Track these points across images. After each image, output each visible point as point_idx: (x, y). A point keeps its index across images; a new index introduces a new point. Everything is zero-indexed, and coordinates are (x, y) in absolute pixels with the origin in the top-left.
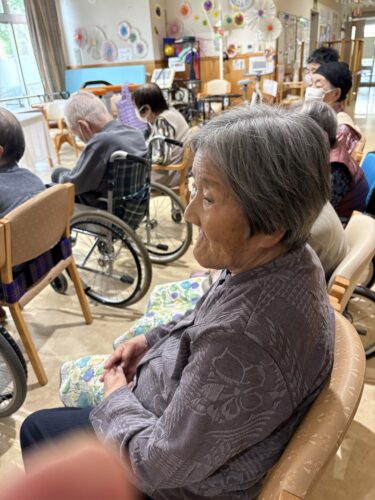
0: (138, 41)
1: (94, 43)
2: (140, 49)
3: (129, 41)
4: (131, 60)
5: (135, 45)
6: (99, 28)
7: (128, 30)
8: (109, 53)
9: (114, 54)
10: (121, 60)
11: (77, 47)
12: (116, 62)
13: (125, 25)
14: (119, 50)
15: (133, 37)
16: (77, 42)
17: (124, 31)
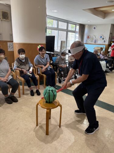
0: (104, 40)
1: (92, 39)
2: (105, 41)
3: (102, 39)
4: (101, 44)
5: (103, 40)
6: (94, 35)
7: (102, 37)
8: (95, 42)
9: (97, 42)
10: (98, 43)
11: (87, 39)
12: (96, 43)
13: (102, 36)
14: (98, 41)
15: (103, 39)
16: (87, 38)
17: (101, 37)
